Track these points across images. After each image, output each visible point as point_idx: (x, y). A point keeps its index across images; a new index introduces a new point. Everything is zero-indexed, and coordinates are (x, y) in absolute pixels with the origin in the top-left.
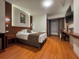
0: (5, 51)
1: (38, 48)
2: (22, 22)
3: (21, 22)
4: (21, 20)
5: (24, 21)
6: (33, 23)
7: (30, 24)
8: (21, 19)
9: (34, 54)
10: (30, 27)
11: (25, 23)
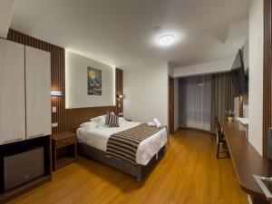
0: (50, 180)
1: (136, 178)
2: (92, 94)
3: (89, 94)
4: (90, 88)
5: (97, 87)
6: (125, 91)
7: (117, 96)
8: (89, 86)
9: (122, 197)
10: (114, 104)
11: (100, 93)
